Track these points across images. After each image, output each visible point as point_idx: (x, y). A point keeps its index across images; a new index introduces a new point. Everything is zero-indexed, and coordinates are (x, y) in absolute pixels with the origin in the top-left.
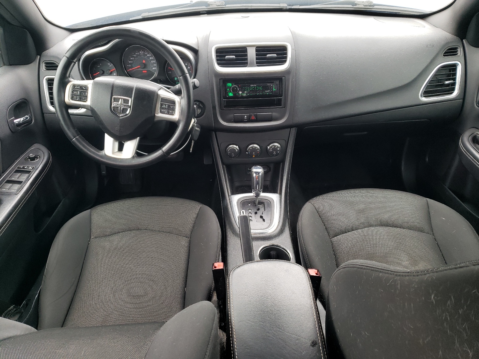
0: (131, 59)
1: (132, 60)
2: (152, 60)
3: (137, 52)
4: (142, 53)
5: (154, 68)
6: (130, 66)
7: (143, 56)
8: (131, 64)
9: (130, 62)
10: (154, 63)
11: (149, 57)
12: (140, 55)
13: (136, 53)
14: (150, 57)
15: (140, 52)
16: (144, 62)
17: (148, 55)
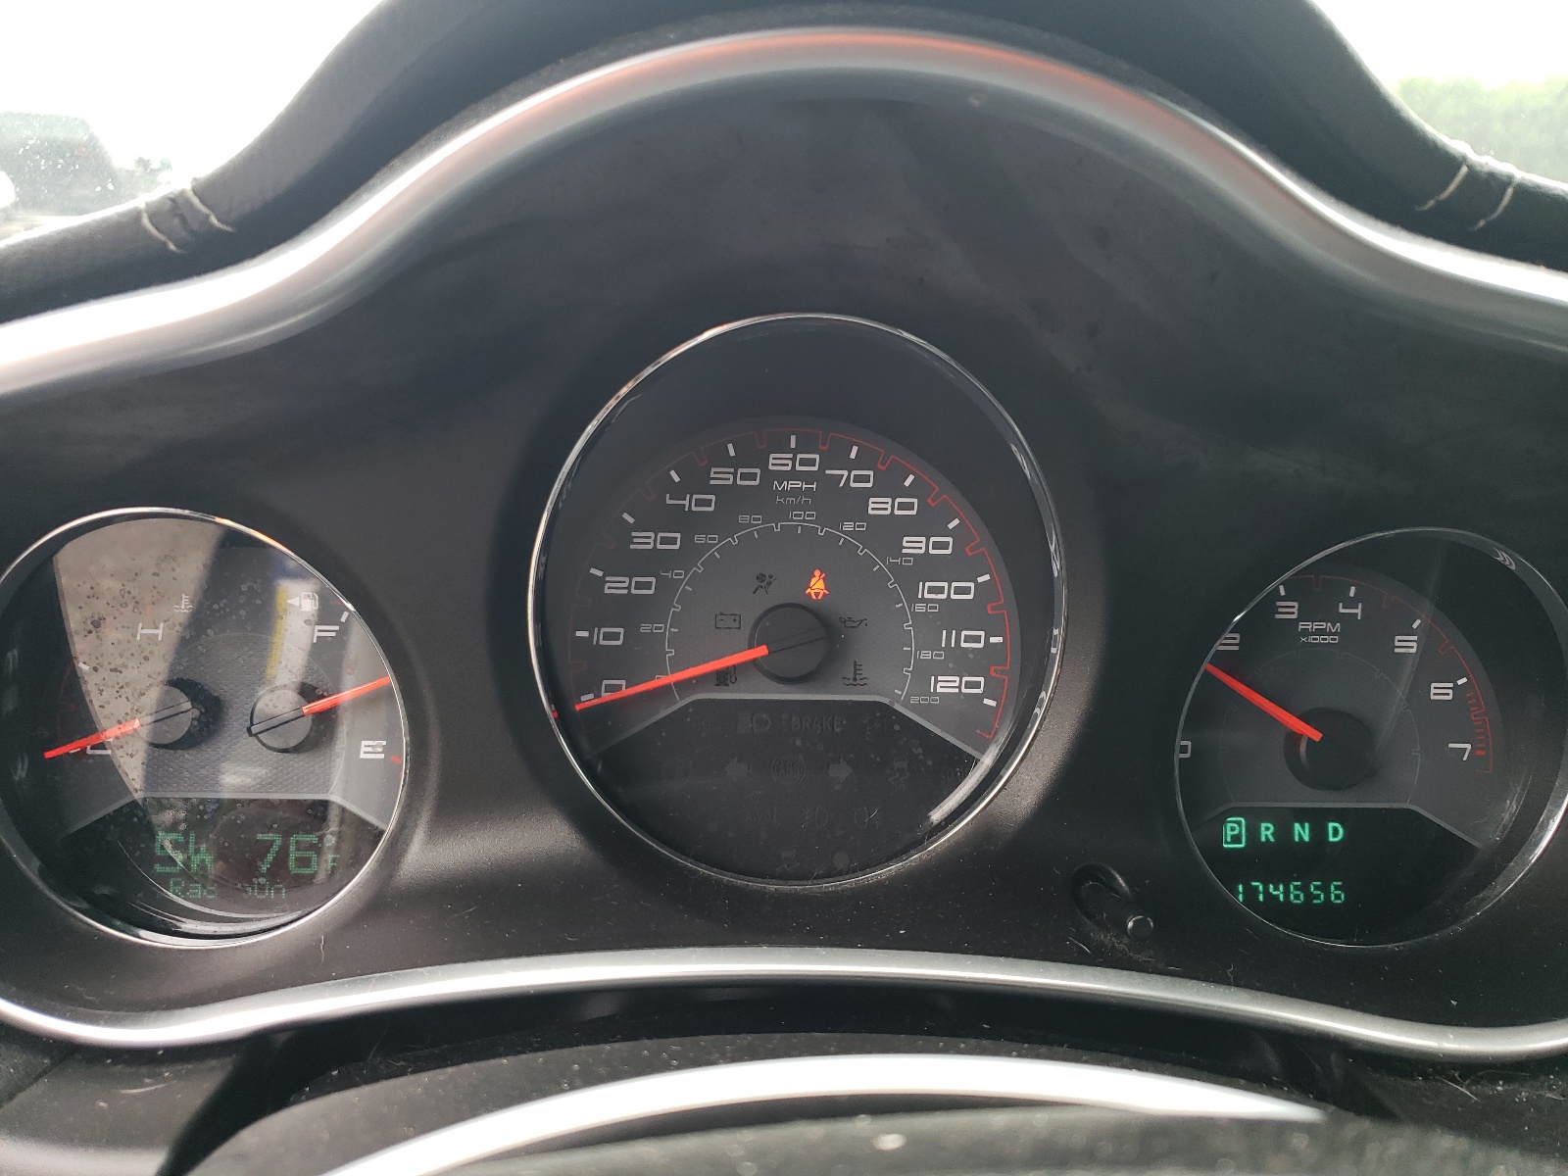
0: (645, 541)
1: (652, 562)
2: (928, 568)
3: (735, 463)
4: (793, 475)
5: (947, 684)
6: (609, 637)
7: (802, 519)
8: (627, 610)
9: (617, 586)
10: (955, 615)
11: (891, 530)
12: (763, 499)
13: (721, 476)
14: (921, 526)
15: (778, 462)
16: (817, 586)
17: (879, 506)
